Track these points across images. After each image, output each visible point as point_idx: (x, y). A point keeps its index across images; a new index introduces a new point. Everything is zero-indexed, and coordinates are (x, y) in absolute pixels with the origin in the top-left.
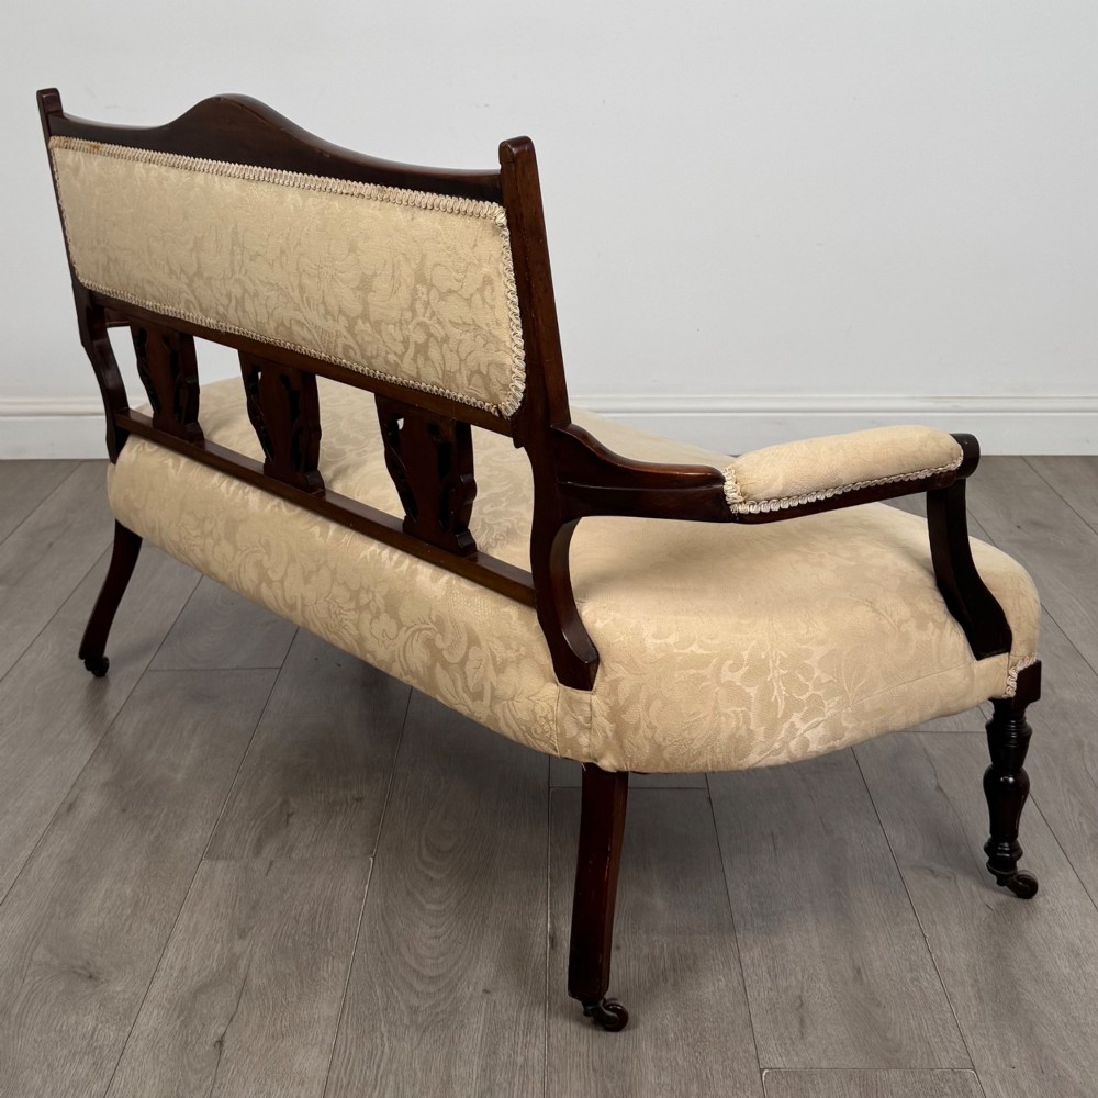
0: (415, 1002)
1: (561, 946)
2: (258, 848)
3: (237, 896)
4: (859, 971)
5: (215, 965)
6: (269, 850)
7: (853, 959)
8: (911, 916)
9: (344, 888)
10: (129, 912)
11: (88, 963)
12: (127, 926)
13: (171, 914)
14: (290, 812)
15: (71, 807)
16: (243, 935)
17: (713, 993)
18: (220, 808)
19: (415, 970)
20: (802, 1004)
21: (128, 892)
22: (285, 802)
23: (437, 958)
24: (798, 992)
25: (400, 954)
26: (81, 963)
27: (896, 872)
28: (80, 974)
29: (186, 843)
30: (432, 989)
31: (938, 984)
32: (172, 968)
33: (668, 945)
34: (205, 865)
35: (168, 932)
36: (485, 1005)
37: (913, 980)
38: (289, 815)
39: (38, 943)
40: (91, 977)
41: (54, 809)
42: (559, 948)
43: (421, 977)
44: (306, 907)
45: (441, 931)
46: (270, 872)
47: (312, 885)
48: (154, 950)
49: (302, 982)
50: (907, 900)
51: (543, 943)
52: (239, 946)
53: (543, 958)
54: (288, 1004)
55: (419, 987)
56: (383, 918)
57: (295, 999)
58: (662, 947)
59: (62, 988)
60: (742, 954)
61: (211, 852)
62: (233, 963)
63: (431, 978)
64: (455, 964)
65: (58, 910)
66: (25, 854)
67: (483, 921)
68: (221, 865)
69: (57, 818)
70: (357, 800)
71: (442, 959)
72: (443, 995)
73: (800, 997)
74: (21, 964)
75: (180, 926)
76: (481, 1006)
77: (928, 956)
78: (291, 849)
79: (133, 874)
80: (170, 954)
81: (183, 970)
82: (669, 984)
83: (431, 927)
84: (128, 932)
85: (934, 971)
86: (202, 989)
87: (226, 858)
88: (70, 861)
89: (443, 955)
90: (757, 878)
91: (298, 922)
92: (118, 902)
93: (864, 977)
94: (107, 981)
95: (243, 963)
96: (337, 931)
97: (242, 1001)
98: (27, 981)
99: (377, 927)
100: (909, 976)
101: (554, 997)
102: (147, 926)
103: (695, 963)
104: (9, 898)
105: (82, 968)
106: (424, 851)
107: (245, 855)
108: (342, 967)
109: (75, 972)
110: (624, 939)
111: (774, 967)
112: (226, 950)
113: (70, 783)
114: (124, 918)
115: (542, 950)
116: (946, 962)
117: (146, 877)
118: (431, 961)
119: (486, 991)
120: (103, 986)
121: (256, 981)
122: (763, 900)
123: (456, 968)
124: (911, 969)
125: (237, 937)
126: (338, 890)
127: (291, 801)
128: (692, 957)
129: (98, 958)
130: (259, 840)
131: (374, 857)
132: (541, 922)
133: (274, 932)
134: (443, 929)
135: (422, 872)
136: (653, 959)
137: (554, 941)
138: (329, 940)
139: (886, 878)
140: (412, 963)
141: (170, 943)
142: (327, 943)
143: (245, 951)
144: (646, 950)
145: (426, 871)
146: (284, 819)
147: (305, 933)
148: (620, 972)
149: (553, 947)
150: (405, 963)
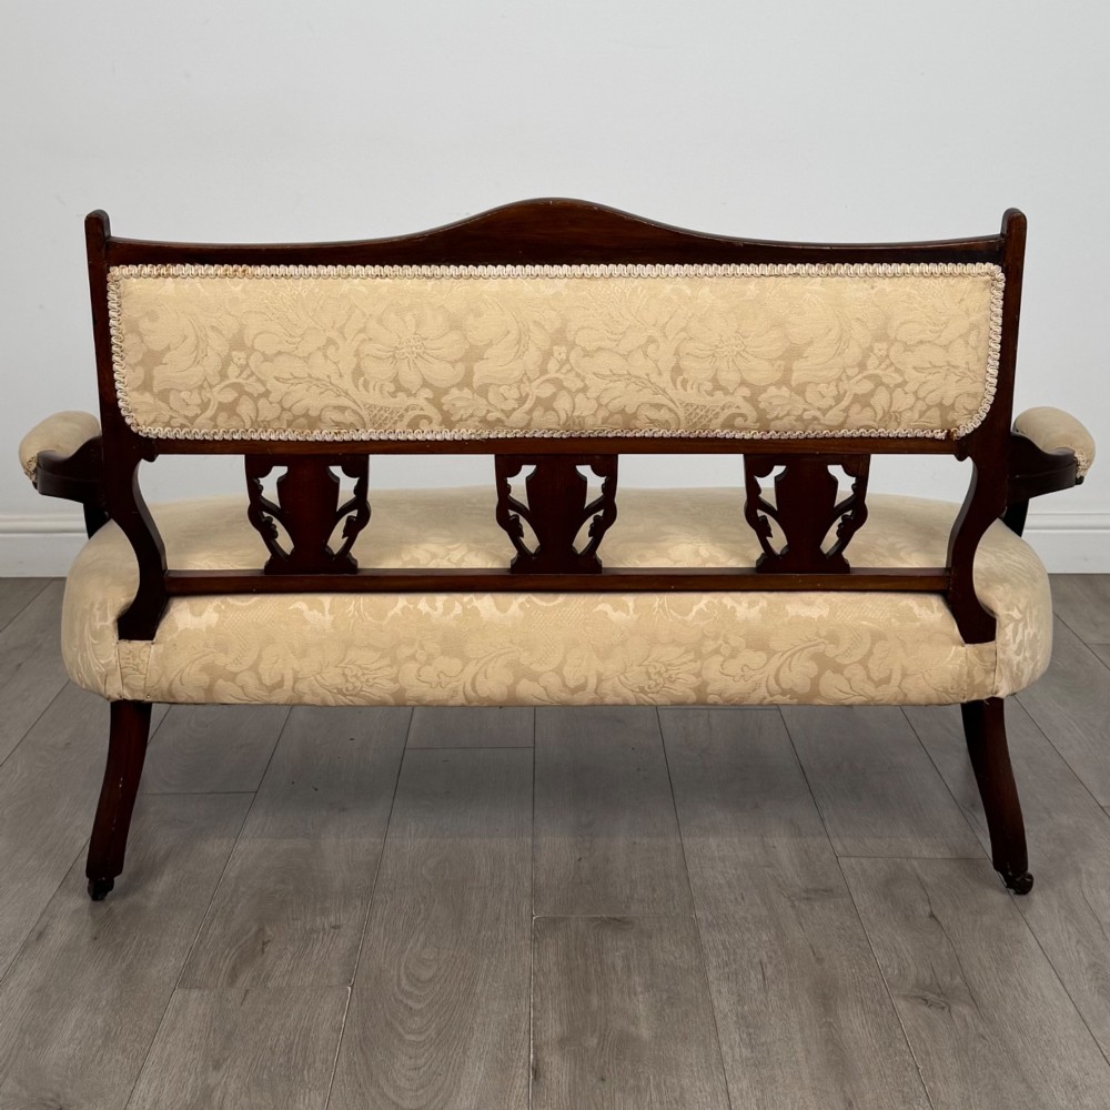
1: (545, 1077)
2: (233, 976)
3: (211, 1027)
4: (850, 1104)
5: (188, 1097)
6: (244, 979)
7: (844, 1092)
8: (904, 1047)
9: (321, 1017)
10: (100, 1042)
11: (58, 1096)
12: (97, 1059)
13: (143, 1046)
14: (266, 940)
15: (40, 935)
16: (217, 1067)
18: (194, 935)
19: (394, 1103)
21: (99, 1023)
22: (261, 930)
23: (417, 1090)
25: (379, 1086)
26: (50, 1095)
28: (50, 1106)
29: (159, 971)
32: (144, 1100)
33: (654, 1076)
34: (179, 995)
35: (140, 1063)
38: (265, 944)
39: (6, 1076)
41: (23, 938)
42: (541, 1079)
44: (282, 1038)
45: (420, 1062)
46: (246, 1002)
47: (288, 1016)
48: (126, 1082)
50: (899, 1031)
51: (526, 1075)
52: (214, 1078)
53: (526, 1090)
56: (361, 1048)
58: (648, 1079)
60: (730, 1086)
61: (185, 980)
62: (207, 1094)
64: (437, 1095)
65: (27, 1042)
67: (464, 1053)
68: (195, 994)
69: (25, 946)
70: (334, 927)
71: (421, 1091)
75: (153, 1057)
77: (921, 1088)
78: (268, 977)
79: (104, 1003)
80: (142, 1086)
81: (156, 1103)
83: (411, 1058)
84: (99, 1063)
87: (200, 988)
88: (39, 991)
89: (422, 1087)
90: (746, 1007)
91: (273, 1053)
92: (89, 1033)
95: (217, 1095)
96: (314, 1063)
99: (355, 1059)
102: (119, 1057)
103: (681, 1095)
105: (52, 1100)
106: (404, 982)
107: (219, 985)
108: (320, 1100)
109: (45, 1105)
110: (608, 1070)
111: (763, 1099)
112: (200, 1081)
113: (39, 911)
114: (94, 1049)
115: (524, 1082)
116: (939, 1093)
117: (118, 1006)
118: (411, 1093)
122: (751, 1031)
123: (437, 1100)
124: (905, 1102)
125: (211, 1069)
126: (315, 1020)
127: (267, 928)
128: (679, 1089)
129: (69, 1090)
130: (233, 968)
131: (352, 987)
132: (524, 1053)
133: (249, 1062)
134: (423, 1060)
135: (402, 1002)
136: (639, 1091)
137: (537, 1072)
138: (305, 1072)
139: (878, 1007)
140: (392, 1095)
141: (142, 1075)
142: (303, 1075)
143: (219, 1083)
144: (631, 1082)
145: (405, 1001)
146: (259, 947)
147: (281, 1065)
148: (605, 1104)
149: (535, 1078)
150: (383, 1095)
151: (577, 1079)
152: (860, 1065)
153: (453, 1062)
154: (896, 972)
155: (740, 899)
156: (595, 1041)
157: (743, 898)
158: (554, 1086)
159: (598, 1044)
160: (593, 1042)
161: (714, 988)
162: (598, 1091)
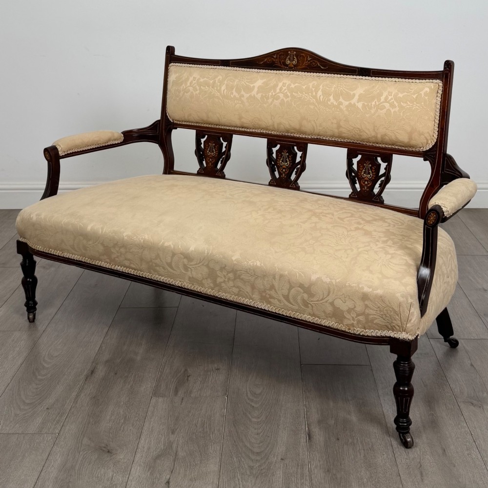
0: (251, 464)
1: (313, 438)
2: (176, 392)
3: (169, 414)
4: (444, 450)
5: (162, 446)
6: (181, 393)
7: (441, 445)
8: (465, 425)
9: (215, 411)
10: (122, 422)
11: (107, 446)
12: (122, 429)
13: (141, 423)
14: (189, 375)
15: (92, 372)
16: (173, 433)
17: (382, 461)
18: (158, 373)
19: (250, 450)
20: (421, 466)
21: (121, 412)
22: (186, 370)
23: (259, 444)
24: (418, 460)
25: (243, 442)
26: (103, 445)
27: (456, 404)
28: (104, 450)
29: (144, 389)
30: (258, 458)
31: (479, 456)
32: (144, 448)
33: (360, 438)
34: (154, 400)
35: (140, 431)
36: (282, 466)
37: (468, 454)
38: (188, 377)
39: (84, 436)
40: (109, 452)
41: (85, 373)
43: (253, 453)
44: (200, 419)
45: (260, 431)
46: (182, 403)
47: (201, 410)
48: (135, 439)
49: (201, 454)
50: (462, 417)
51: (305, 437)
52: (172, 438)
53: (306, 444)
54: (196, 464)
55: (253, 457)
56: (234, 425)
57: (199, 463)
58: (357, 439)
59: (96, 457)
61: (156, 393)
62: (170, 445)
63: (257, 453)
64: (267, 447)
65: (91, 421)
66: (74, 394)
67: (278, 427)
68: (161, 400)
69: (87, 378)
70: (217, 369)
71: (261, 444)
72: (263, 461)
73: (420, 462)
74: (77, 446)
75: (145, 428)
76: (280, 466)
77: (474, 443)
78: (191, 392)
79: (122, 403)
80: (142, 441)
81: (149, 449)
82: (362, 456)
83: (255, 429)
84: (123, 431)
85: (477, 450)
86: (158, 457)
87: (163, 397)
88: (94, 397)
89: (262, 443)
91: (197, 426)
92: (117, 417)
93: (447, 453)
94: (116, 454)
95: (174, 446)
96: (214, 431)
97: (176, 463)
98: (81, 453)
100: (466, 452)
101: (312, 463)
102: (131, 428)
103: (372, 447)
104: (70, 415)
105: (104, 447)
106: (249, 394)
107: (171, 396)
108: (218, 448)
109: (101, 449)
110: (340, 435)
112: (167, 440)
113: (91, 361)
114: (120, 424)
115: (305, 440)
116: (482, 445)
117: (128, 405)
118: (257, 445)
119: (282, 459)
120: (114, 456)
121: (181, 454)
123: (268, 449)
124: (467, 449)
125: (170, 433)
126: (213, 412)
127: (188, 370)
128: (371, 444)
129: (111, 443)
130: (176, 388)
131: (227, 396)
132: (303, 427)
133: (187, 431)
134: (260, 430)
135: (249, 404)
136: (354, 444)
137: (310, 436)
138: (211, 435)
139: (452, 407)
140: (249, 446)
141: (142, 437)
142: (210, 437)
143: (175, 440)
144: (350, 440)
145: (250, 403)
146: (186, 378)
147: (200, 432)
148: (340, 450)
149: (309, 438)
150: (245, 446)
151: (327, 439)
152: (447, 433)
153: (273, 431)
154: (459, 390)
155: (389, 358)
156: (333, 422)
157: (390, 357)
158: (317, 442)
159: (335, 423)
160: (332, 422)
161: (381, 398)
162: (336, 445)
